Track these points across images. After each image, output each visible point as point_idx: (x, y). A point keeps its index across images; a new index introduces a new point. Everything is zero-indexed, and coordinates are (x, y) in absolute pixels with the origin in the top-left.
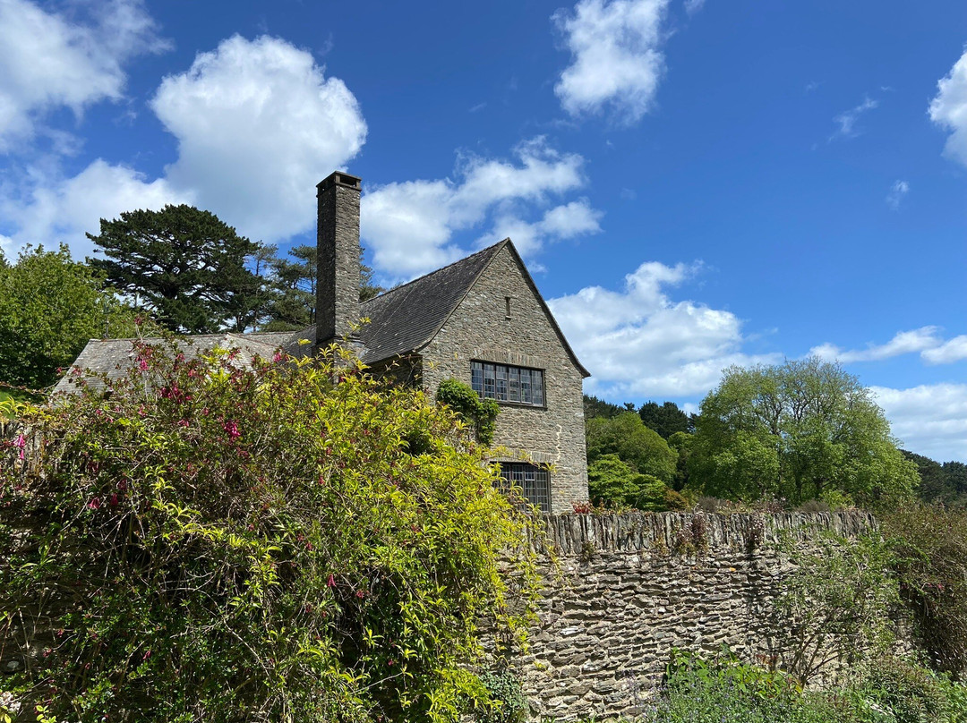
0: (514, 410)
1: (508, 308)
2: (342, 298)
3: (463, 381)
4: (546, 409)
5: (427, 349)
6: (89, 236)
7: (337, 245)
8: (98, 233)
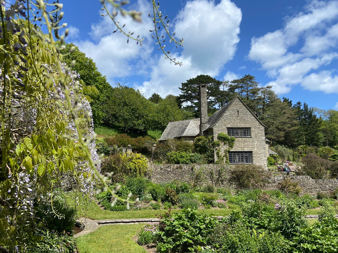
0: (241, 139)
1: (238, 113)
2: (203, 114)
3: (225, 133)
4: (251, 138)
5: (215, 126)
6: (179, 88)
7: (201, 102)
8: (181, 87)
